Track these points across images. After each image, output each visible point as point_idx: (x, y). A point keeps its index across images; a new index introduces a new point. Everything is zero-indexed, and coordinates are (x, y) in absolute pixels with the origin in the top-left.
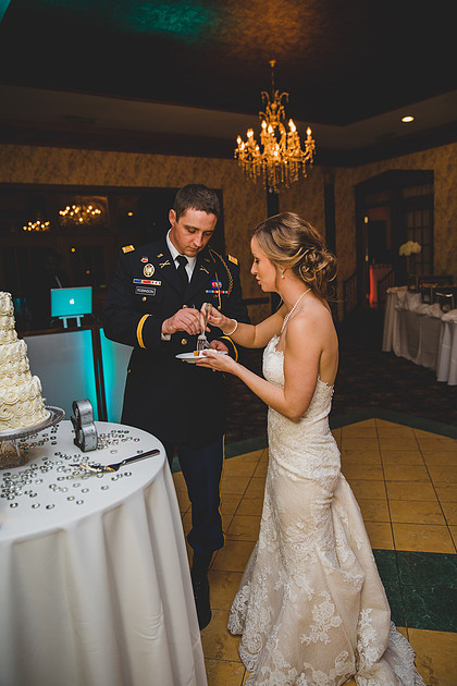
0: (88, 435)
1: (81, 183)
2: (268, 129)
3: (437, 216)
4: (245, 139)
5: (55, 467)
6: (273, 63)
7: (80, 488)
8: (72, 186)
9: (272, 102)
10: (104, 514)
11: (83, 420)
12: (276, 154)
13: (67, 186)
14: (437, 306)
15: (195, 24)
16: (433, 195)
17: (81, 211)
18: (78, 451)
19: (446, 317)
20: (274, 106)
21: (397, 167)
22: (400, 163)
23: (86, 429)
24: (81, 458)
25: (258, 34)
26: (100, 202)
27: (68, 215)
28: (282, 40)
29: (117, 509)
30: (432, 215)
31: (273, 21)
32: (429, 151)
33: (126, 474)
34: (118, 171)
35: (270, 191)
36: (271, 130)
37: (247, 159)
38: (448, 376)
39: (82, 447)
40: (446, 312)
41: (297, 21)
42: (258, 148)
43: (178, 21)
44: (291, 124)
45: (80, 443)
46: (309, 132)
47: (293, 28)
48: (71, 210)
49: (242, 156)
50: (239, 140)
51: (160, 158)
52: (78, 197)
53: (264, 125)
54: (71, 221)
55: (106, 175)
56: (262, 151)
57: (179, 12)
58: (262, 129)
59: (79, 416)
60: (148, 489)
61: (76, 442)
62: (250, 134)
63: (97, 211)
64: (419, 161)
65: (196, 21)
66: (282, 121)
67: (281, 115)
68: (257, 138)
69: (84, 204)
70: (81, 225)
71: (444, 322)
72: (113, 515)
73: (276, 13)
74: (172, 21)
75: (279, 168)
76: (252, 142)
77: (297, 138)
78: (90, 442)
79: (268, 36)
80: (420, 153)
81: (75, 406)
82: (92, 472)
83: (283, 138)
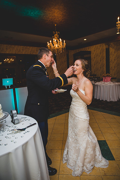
0: (15, 120)
1: (9, 53)
2: (55, 40)
3: (92, 61)
4: (49, 43)
5: (6, 130)
6: (56, 25)
7: (15, 137)
8: (7, 54)
9: (56, 34)
10: (23, 146)
11: (14, 116)
12: (57, 46)
13: (6, 54)
14: (93, 81)
15: (37, 15)
16: (91, 57)
17: (9, 60)
18: (13, 124)
19: (96, 84)
20: (56, 35)
21: (83, 50)
22: (83, 49)
23: (15, 118)
24: (14, 127)
25: (52, 18)
26: (14, 57)
27: (6, 61)
28: (58, 20)
29: (26, 144)
30: (91, 61)
31: (56, 15)
32: (90, 47)
33: (28, 132)
34: (18, 50)
35: (56, 55)
36: (56, 40)
37: (50, 47)
38: (97, 97)
39: (14, 123)
40: (95, 83)
41: (62, 15)
42: (52, 45)
43: (33, 14)
44: (60, 39)
45: (13, 122)
46: (64, 41)
47: (61, 17)
48: (7, 60)
49: (49, 47)
50: (48, 43)
51: (28, 47)
52: (8, 56)
53: (54, 39)
54: (7, 62)
55: (15, 51)
56: (53, 45)
57: (34, 12)
58: (53, 40)
59: (13, 114)
60: (35, 136)
61: (12, 121)
62: (51, 41)
63: (13, 60)
64: (88, 49)
65: (38, 14)
66: (58, 38)
67: (58, 37)
68: (52, 42)
69: (9, 58)
70: (9, 63)
71: (95, 85)
72: (25, 146)
73: (57, 13)
74: (32, 14)
75: (58, 49)
76: (51, 43)
77: (62, 43)
78: (16, 122)
79: (55, 18)
80: (88, 47)
81: (11, 112)
82: (18, 132)
83: (58, 43)
